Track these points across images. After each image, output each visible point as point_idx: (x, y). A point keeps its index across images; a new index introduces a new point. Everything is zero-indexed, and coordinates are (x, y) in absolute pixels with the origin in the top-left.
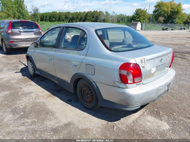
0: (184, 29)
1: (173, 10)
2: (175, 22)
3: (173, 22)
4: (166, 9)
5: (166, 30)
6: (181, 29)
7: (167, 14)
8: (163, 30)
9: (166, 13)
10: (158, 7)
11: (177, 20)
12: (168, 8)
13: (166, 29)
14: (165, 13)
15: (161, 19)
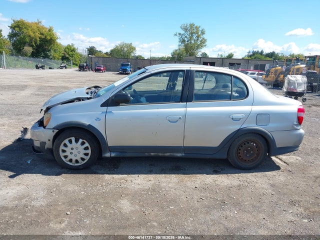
0: (66, 68)
1: (43, 37)
2: (51, 57)
3: (46, 57)
4: (32, 35)
5: (43, 69)
6: (62, 68)
7: (36, 43)
8: (37, 67)
9: (34, 40)
10: (16, 29)
11: (52, 53)
12: (34, 33)
13: (43, 67)
14: (31, 40)
15: (28, 49)
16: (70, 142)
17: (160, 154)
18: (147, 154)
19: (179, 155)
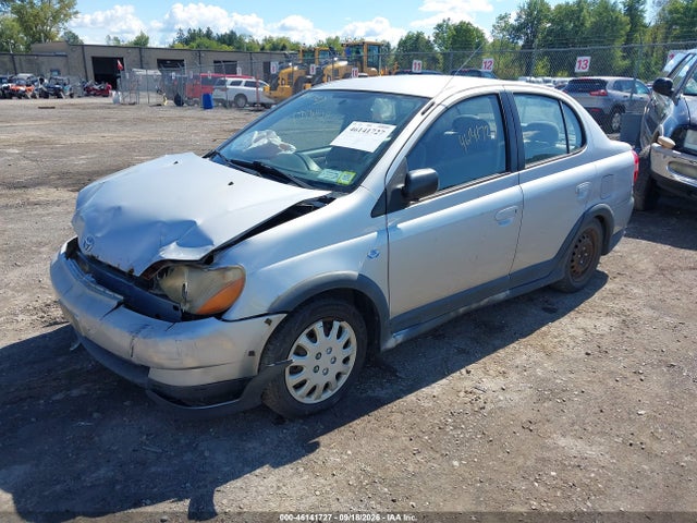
16: (312, 336)
17: (474, 306)
18: (453, 314)
19: (502, 296)
